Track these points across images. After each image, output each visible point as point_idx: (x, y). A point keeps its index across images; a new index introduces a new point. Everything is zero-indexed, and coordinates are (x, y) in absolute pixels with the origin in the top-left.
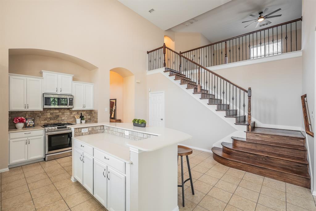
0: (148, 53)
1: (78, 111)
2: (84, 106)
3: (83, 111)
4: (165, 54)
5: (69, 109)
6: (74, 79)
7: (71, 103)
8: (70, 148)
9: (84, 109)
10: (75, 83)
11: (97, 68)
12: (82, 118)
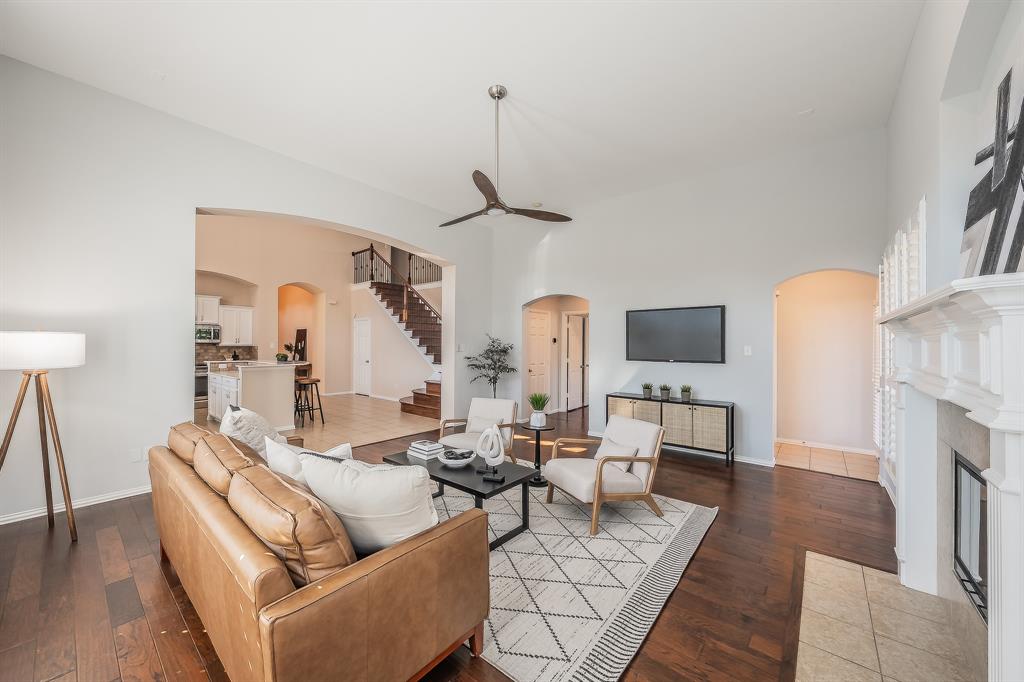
0: (353, 254)
1: (229, 348)
2: (238, 341)
3: (237, 347)
4: (372, 259)
5: (214, 344)
6: (223, 302)
7: (217, 335)
8: (204, 397)
9: (238, 344)
10: (223, 308)
11: (255, 286)
12: (235, 357)
